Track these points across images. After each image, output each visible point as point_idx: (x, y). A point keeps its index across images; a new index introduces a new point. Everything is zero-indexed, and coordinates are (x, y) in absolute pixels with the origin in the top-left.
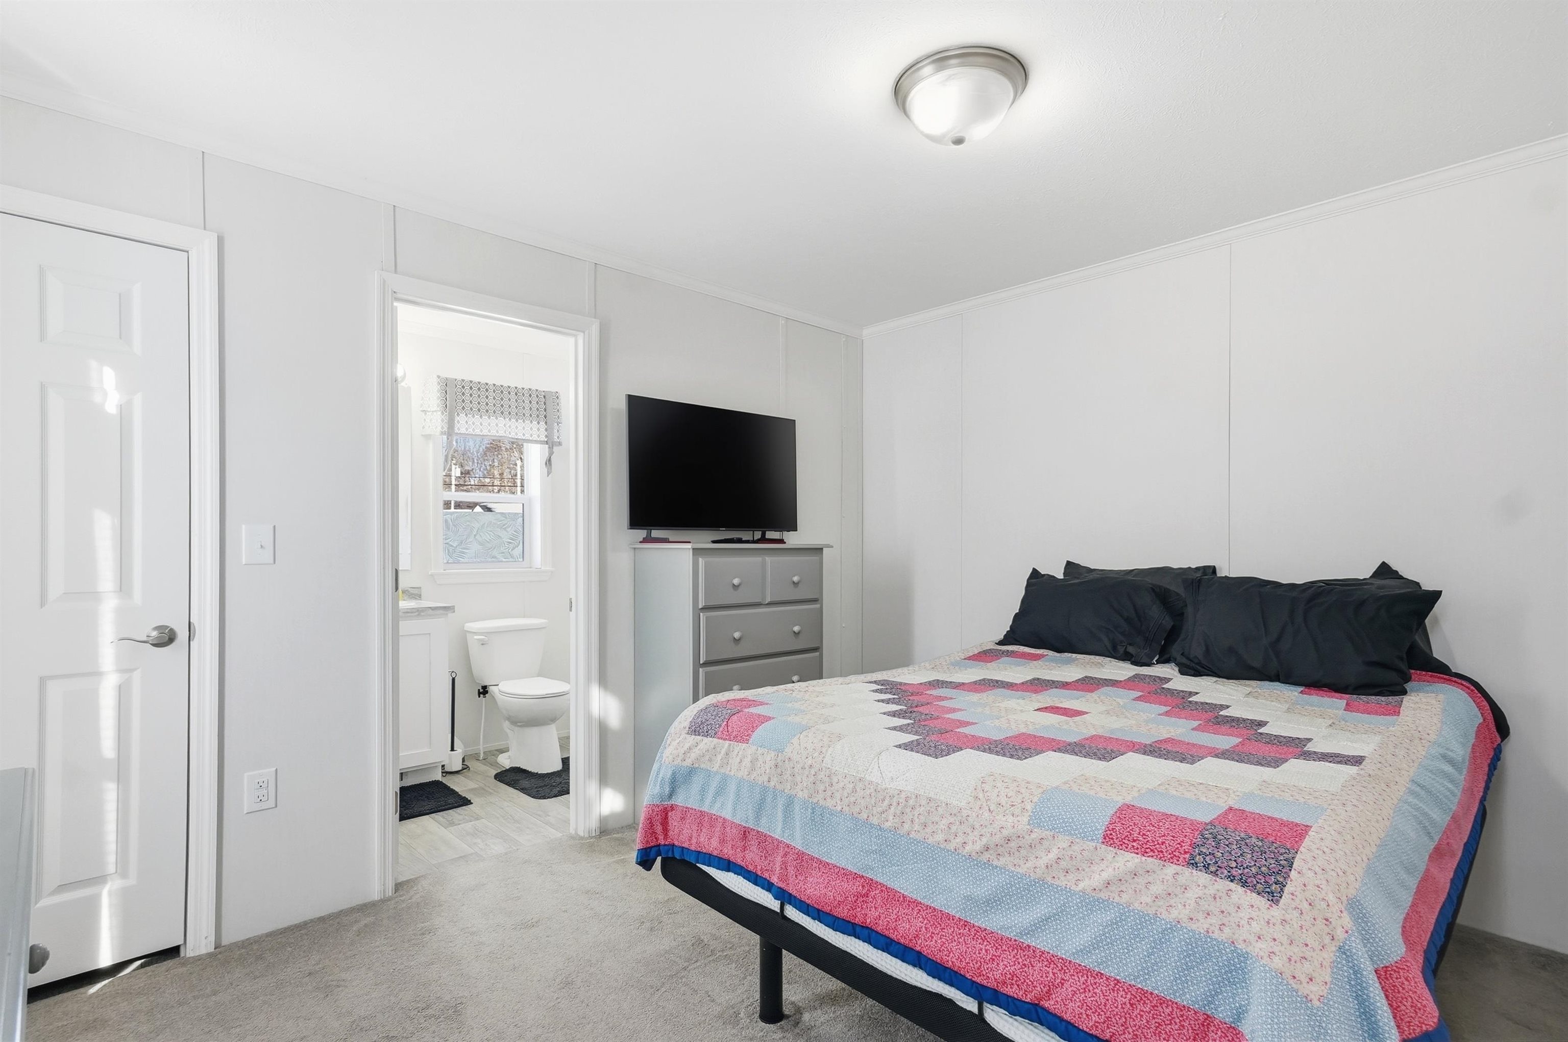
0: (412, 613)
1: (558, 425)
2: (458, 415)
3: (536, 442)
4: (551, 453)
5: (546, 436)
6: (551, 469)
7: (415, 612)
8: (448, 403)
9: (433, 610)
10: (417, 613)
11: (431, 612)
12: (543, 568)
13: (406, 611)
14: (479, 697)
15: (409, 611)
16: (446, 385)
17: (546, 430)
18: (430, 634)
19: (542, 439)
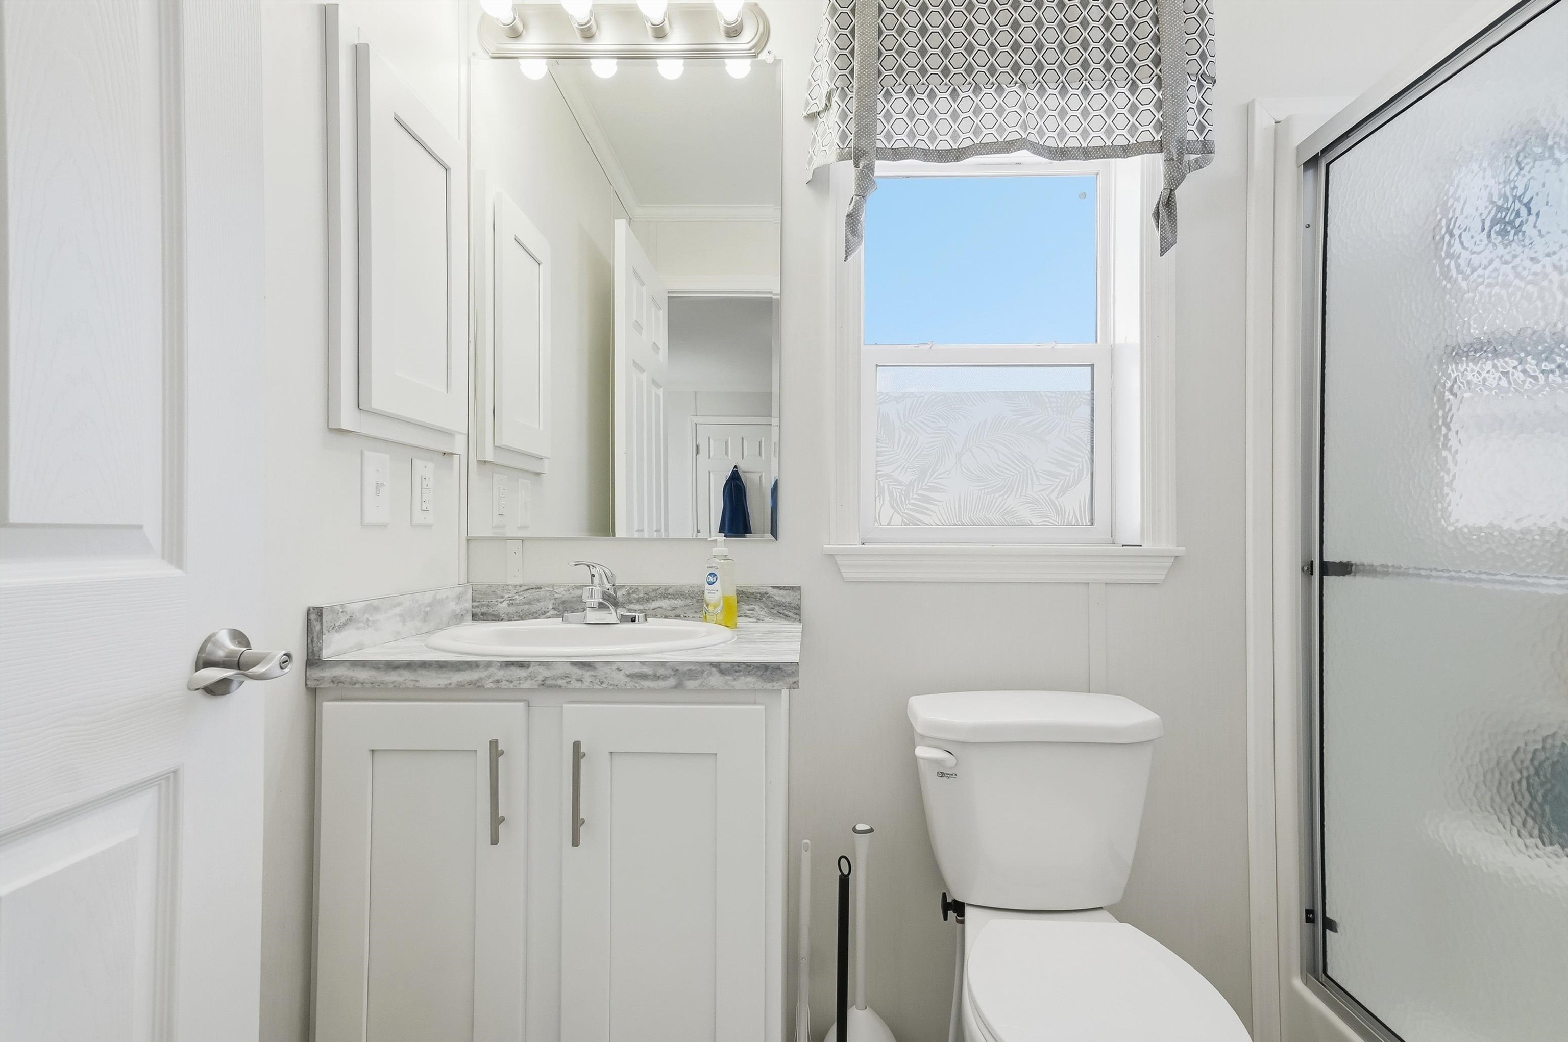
0: (656, 677)
1: (1200, 86)
2: (888, 95)
3: (1126, 151)
4: (1174, 181)
5: (1159, 126)
6: (1174, 231)
7: (665, 678)
8: (856, 64)
9: (722, 672)
10: (672, 682)
11: (716, 680)
12: (1144, 547)
13: (636, 670)
14: (946, 918)
15: (646, 670)
16: (853, 11)
17: (1159, 105)
18: (716, 754)
19: (1146, 138)
